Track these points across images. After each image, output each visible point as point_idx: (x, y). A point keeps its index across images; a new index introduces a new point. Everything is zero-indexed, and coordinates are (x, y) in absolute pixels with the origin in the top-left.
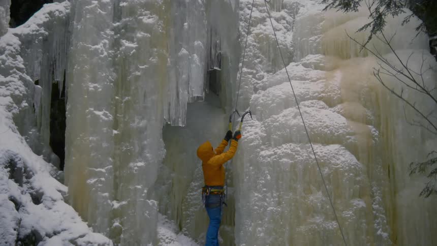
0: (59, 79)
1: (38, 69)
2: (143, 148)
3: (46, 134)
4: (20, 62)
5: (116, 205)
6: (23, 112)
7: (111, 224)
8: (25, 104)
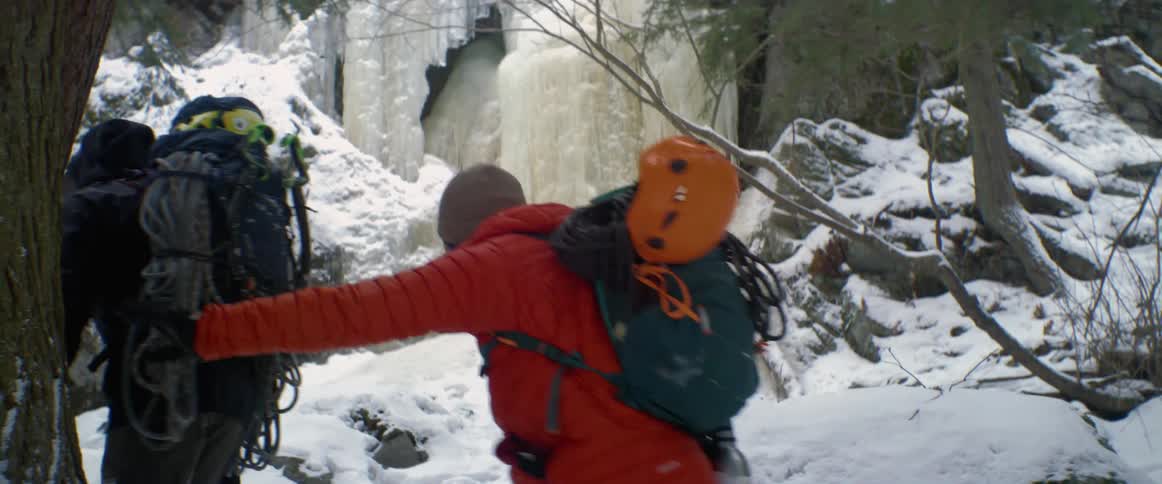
0: (340, 51)
1: (322, 48)
2: (405, 86)
3: (331, 100)
4: (307, 43)
5: (385, 136)
6: (310, 81)
7: (381, 150)
8: (311, 75)
